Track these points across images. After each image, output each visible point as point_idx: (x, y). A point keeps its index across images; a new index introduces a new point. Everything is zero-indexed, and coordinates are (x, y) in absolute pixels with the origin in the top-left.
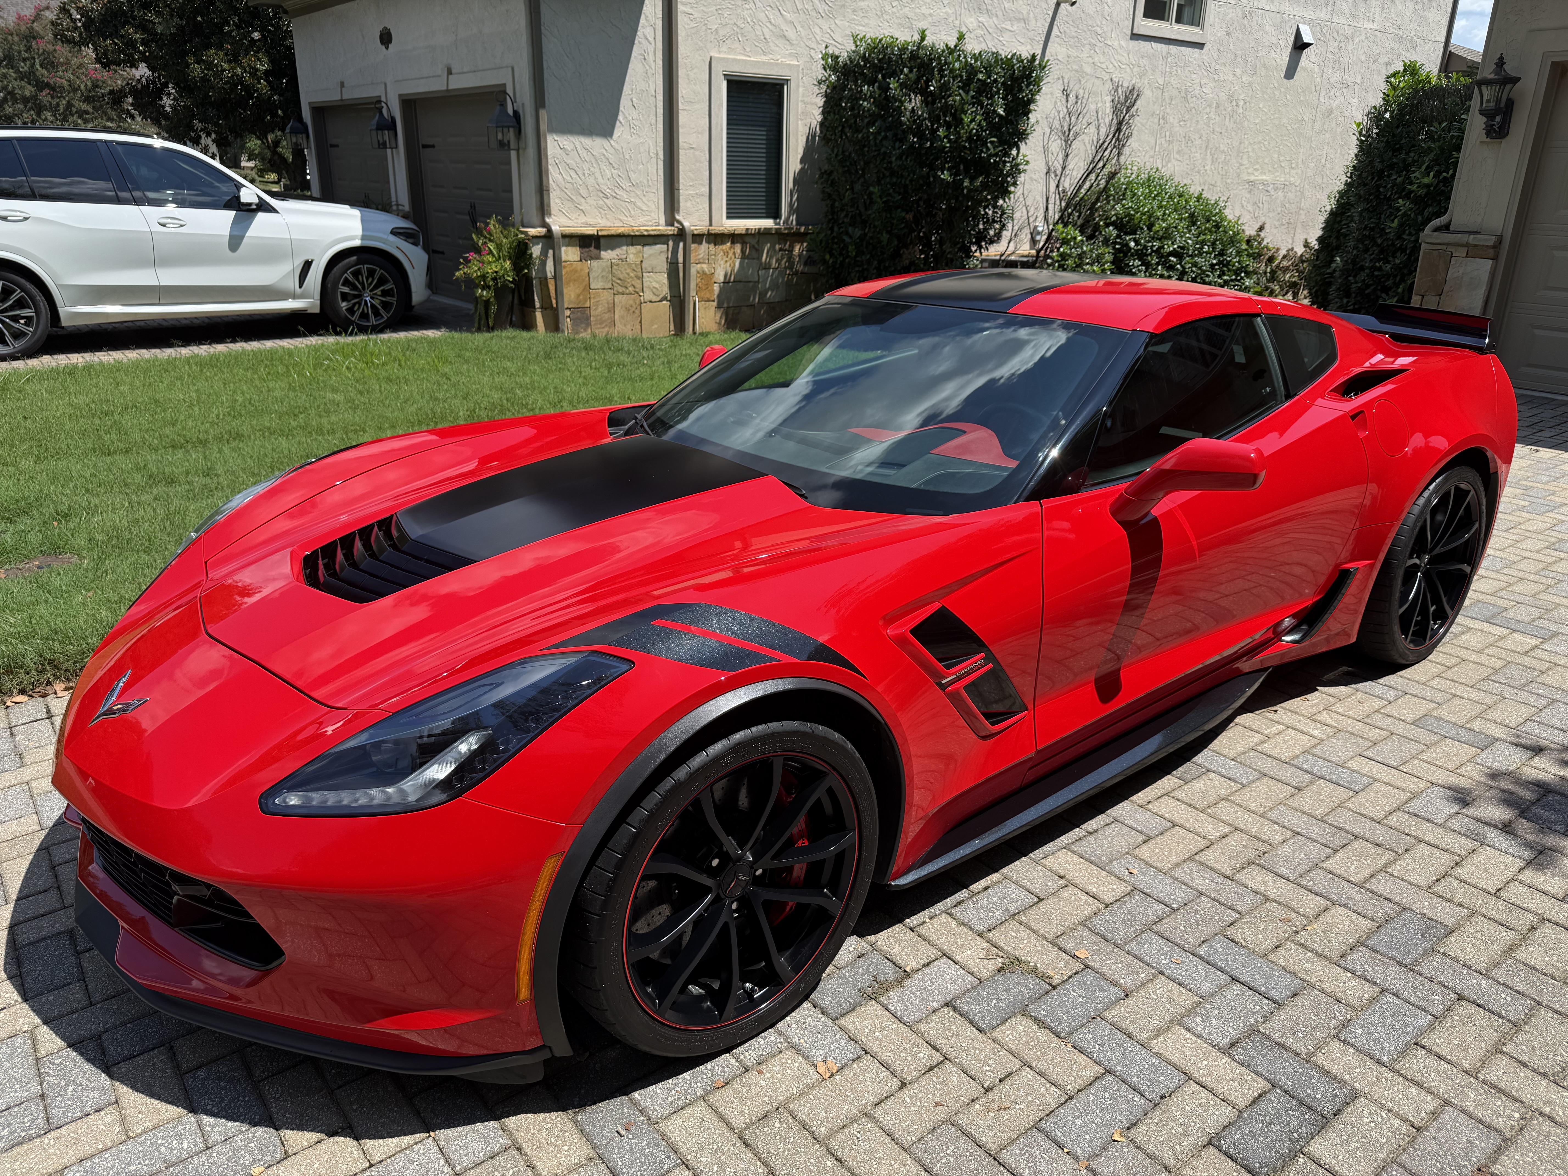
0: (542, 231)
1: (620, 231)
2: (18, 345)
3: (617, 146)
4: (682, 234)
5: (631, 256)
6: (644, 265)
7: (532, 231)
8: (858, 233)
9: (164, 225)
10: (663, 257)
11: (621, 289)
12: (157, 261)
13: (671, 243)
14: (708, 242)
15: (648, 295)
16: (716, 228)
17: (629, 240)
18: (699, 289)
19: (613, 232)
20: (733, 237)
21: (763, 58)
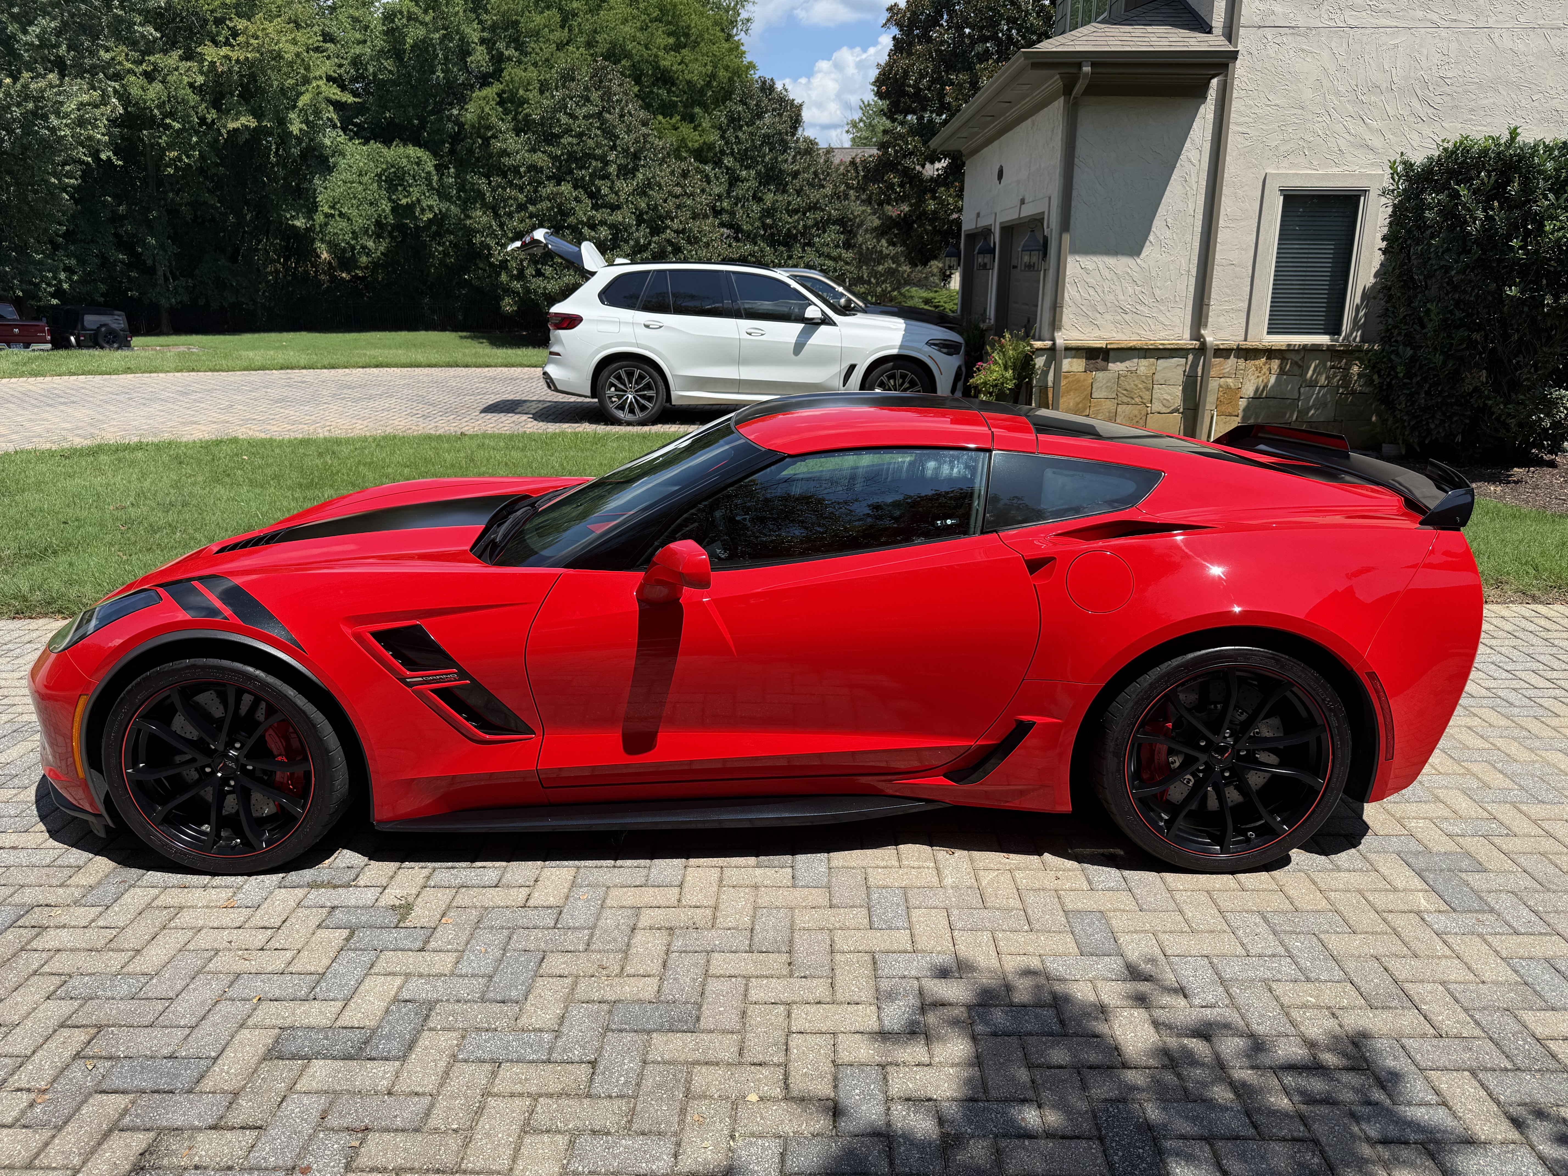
0: (1049, 343)
1: (1131, 344)
2: (640, 415)
3: (1143, 265)
4: (1202, 349)
5: (1142, 368)
6: (1156, 377)
7: (1038, 344)
8: (1409, 352)
9: (750, 334)
10: (1180, 370)
11: (1126, 400)
12: (740, 360)
13: (1191, 357)
14: (1237, 357)
15: (1157, 406)
16: (1251, 343)
17: (1142, 353)
18: (1219, 403)
19: (1123, 346)
20: (1270, 353)
21: (1336, 170)
